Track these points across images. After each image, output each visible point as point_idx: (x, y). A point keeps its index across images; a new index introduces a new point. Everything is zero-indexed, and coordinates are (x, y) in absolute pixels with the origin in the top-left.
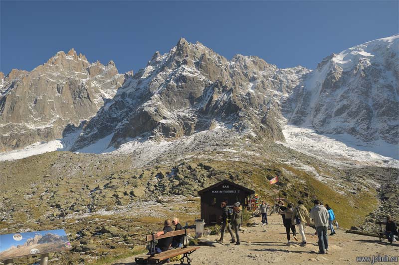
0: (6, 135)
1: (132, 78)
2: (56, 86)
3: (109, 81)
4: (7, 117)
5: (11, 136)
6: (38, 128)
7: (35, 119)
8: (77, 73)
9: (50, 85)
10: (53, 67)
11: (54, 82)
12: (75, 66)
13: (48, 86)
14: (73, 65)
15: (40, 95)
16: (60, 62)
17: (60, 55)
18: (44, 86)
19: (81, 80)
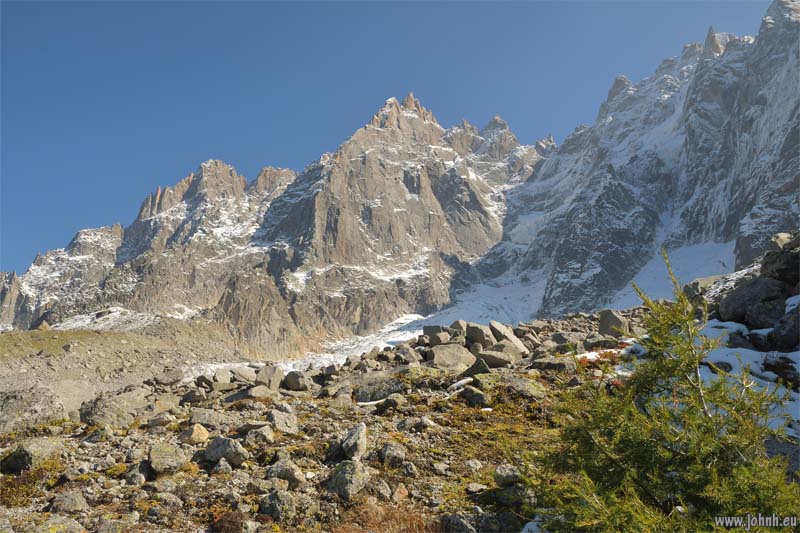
0: (336, 295)
1: (559, 153)
2: (401, 175)
3: (501, 164)
4: (324, 251)
5: (349, 298)
6: (396, 276)
7: (379, 257)
8: (433, 147)
9: (390, 174)
10: (386, 134)
11: (396, 167)
12: (426, 132)
13: (387, 176)
14: (421, 129)
15: (373, 198)
16: (395, 122)
17: (394, 106)
18: (378, 177)
19: (446, 163)
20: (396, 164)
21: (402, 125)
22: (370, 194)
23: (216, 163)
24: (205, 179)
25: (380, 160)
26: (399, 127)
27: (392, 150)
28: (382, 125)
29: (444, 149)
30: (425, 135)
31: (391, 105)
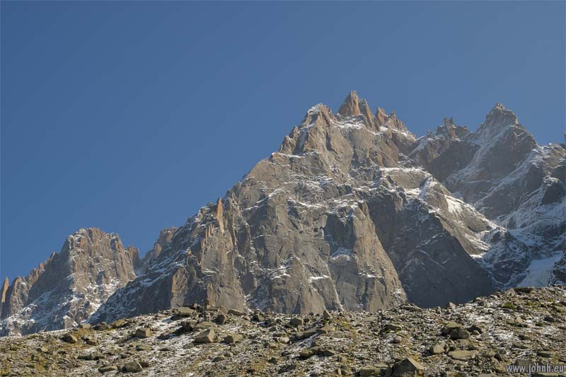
2: (323, 223)
8: (387, 170)
9: (307, 223)
10: (305, 162)
11: (316, 211)
12: (376, 148)
13: (301, 227)
14: (368, 145)
15: (276, 265)
16: (322, 141)
17: (319, 118)
18: (285, 230)
19: (406, 192)
20: (318, 206)
21: (334, 143)
22: (271, 259)
23: (90, 232)
24: (72, 258)
25: (290, 203)
26: (329, 147)
27: (313, 185)
28: (298, 150)
29: (407, 170)
30: (375, 153)
31: (315, 117)
